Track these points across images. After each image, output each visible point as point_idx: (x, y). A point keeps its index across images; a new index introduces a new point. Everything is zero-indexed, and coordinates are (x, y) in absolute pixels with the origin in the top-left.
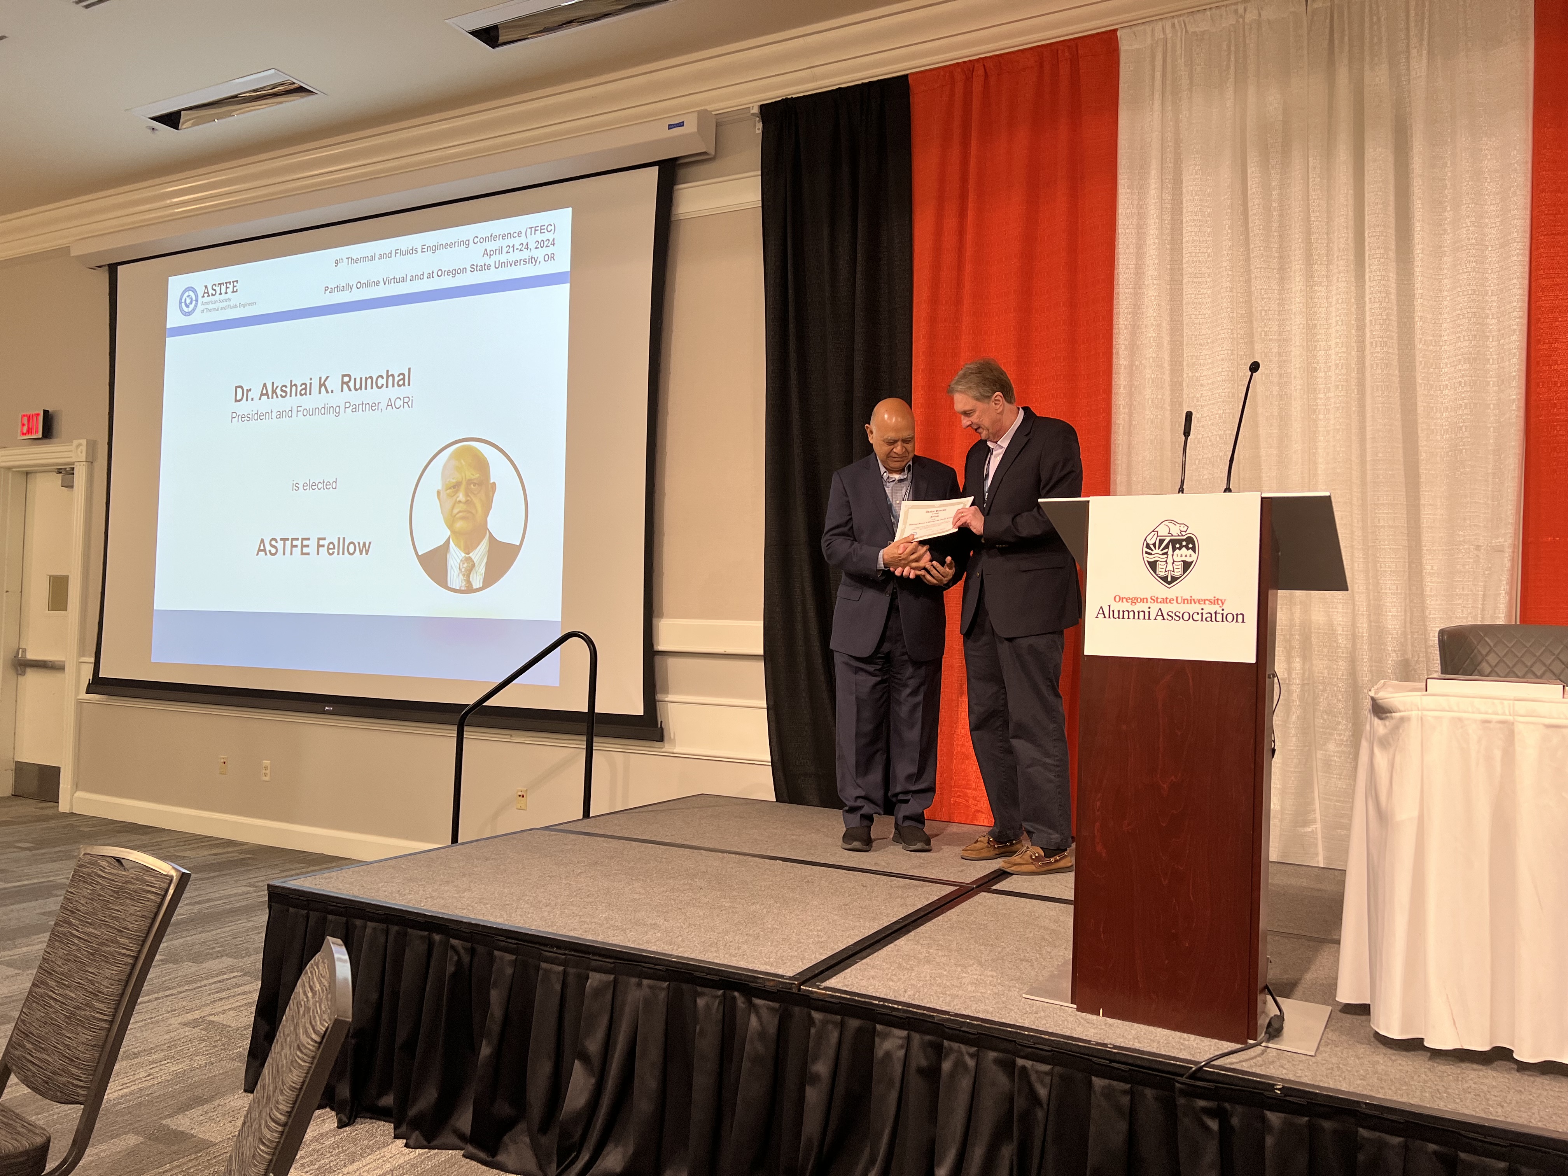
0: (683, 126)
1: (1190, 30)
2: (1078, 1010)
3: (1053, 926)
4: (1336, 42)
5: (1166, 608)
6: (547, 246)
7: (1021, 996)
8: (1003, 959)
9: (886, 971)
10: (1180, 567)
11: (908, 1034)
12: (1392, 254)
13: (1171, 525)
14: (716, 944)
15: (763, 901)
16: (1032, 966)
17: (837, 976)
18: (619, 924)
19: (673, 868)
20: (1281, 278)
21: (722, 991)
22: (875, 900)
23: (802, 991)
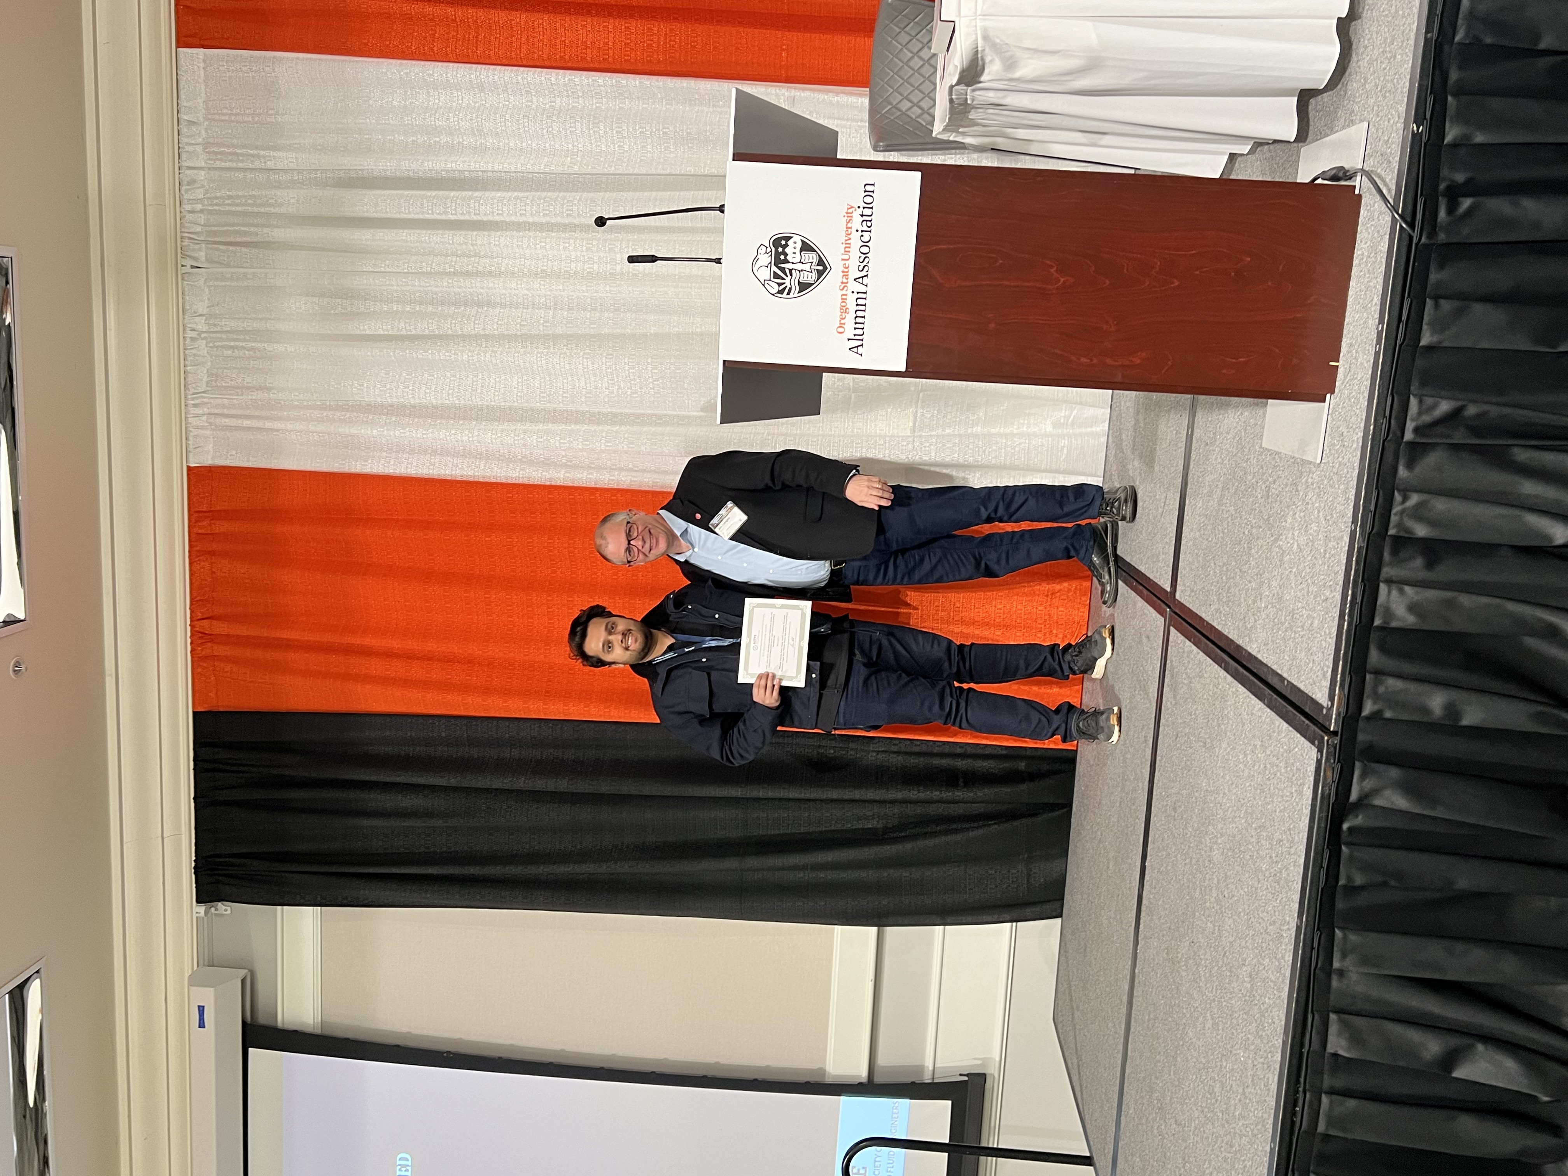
0: (203, 1007)
1: (204, 387)
2: (1332, 392)
4: (245, 239)
5: (854, 273)
8: (1269, 518)
9: (1298, 640)
10: (807, 255)
11: (1382, 582)
12: (476, 194)
13: (759, 264)
14: (1275, 875)
15: (1205, 851)
16: (1274, 482)
17: (1310, 694)
18: (1254, 1025)
19: (1163, 997)
20: (488, 304)
21: (1343, 848)
22: (1195, 714)
23: (1336, 729)
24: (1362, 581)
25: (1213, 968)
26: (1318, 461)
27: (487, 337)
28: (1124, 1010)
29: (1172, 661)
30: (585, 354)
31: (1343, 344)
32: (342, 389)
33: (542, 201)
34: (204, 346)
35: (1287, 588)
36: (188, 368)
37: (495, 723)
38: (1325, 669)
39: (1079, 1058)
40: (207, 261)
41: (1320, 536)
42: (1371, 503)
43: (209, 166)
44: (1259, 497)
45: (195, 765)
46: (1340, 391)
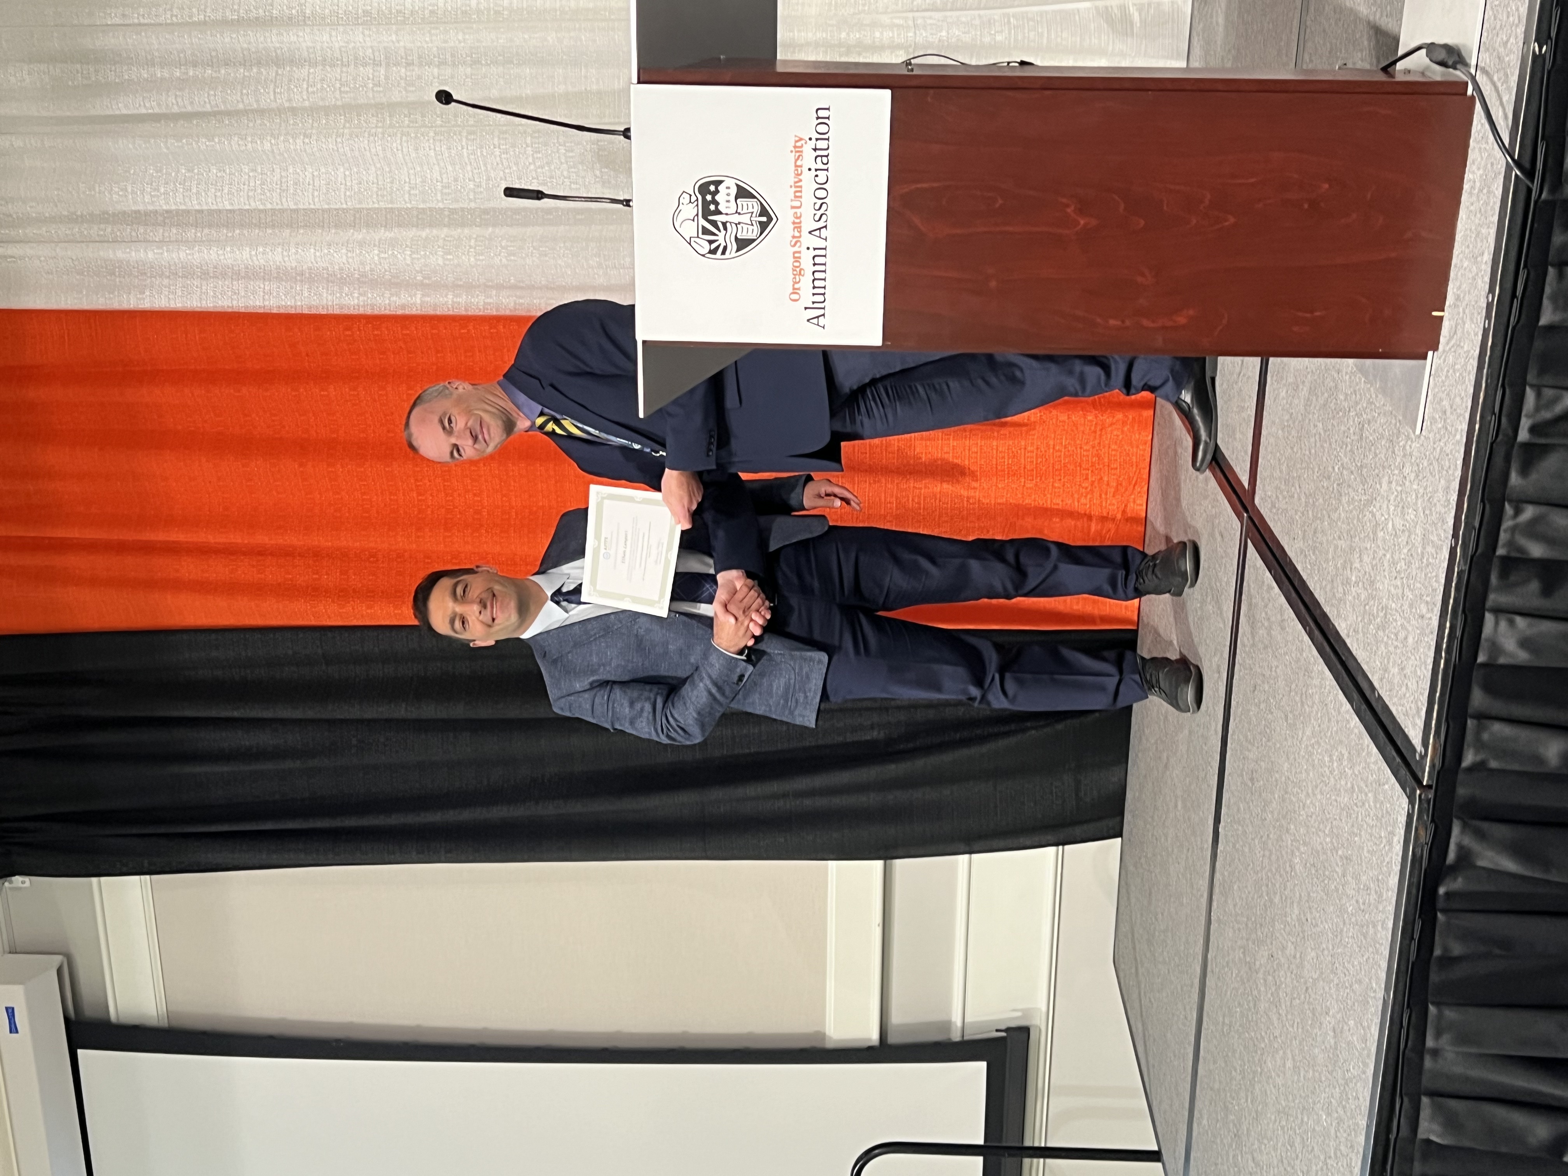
0: (12, 1008)
2: (1435, 348)
3: (1304, 392)
5: (809, 224)
7: (1419, 437)
8: (1362, 467)
9: (1391, 649)
10: (745, 204)
11: (1490, 611)
13: (680, 218)
14: (1362, 926)
15: (1287, 853)
16: (1369, 422)
17: (1403, 727)
18: (1338, 1090)
19: (1239, 1004)
21: (1439, 915)
22: (1276, 671)
23: (1430, 783)
24: (1464, 611)
25: (1294, 998)
26: (1418, 431)
29: (1249, 586)
31: (1450, 291)
32: (97, 195)
35: (1380, 573)
38: (1420, 702)
41: (1418, 531)
42: (1475, 518)
44: (1352, 431)
46: (1444, 351)
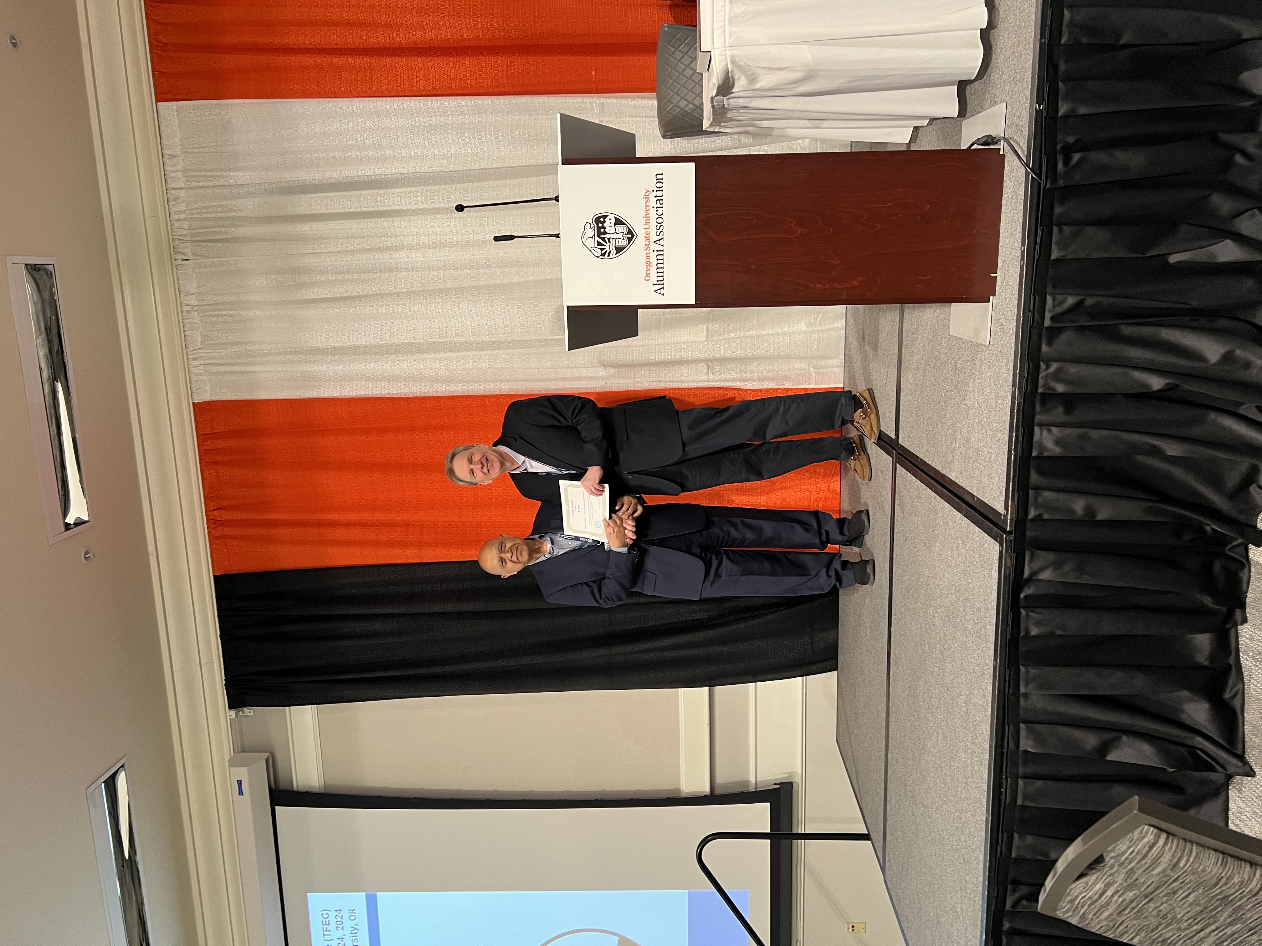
0: (241, 781)
1: (199, 345)
2: (994, 295)
4: (218, 237)
5: (653, 238)
6: (342, 918)
7: (989, 347)
8: (957, 384)
9: (982, 468)
10: (619, 228)
11: (1037, 425)
12: (381, 191)
13: (586, 237)
14: (977, 632)
15: (930, 619)
16: (960, 358)
17: (993, 506)
18: (970, 735)
19: (909, 721)
20: (397, 270)
21: (1022, 610)
22: (917, 523)
23: (1011, 530)
24: (1022, 426)
25: (941, 698)
26: (988, 344)
27: (398, 294)
28: (884, 732)
29: (899, 488)
30: (469, 301)
31: (999, 260)
32: (298, 339)
33: (429, 193)
34: (196, 316)
35: (972, 433)
36: (187, 333)
37: (428, 567)
38: (1001, 488)
39: (856, 768)
40: (193, 254)
41: (992, 396)
42: (1024, 372)
43: (188, 186)
45: (218, 613)
46: (999, 294)
